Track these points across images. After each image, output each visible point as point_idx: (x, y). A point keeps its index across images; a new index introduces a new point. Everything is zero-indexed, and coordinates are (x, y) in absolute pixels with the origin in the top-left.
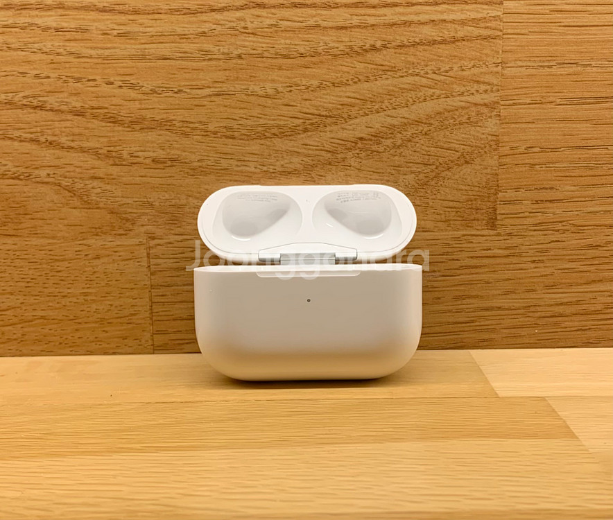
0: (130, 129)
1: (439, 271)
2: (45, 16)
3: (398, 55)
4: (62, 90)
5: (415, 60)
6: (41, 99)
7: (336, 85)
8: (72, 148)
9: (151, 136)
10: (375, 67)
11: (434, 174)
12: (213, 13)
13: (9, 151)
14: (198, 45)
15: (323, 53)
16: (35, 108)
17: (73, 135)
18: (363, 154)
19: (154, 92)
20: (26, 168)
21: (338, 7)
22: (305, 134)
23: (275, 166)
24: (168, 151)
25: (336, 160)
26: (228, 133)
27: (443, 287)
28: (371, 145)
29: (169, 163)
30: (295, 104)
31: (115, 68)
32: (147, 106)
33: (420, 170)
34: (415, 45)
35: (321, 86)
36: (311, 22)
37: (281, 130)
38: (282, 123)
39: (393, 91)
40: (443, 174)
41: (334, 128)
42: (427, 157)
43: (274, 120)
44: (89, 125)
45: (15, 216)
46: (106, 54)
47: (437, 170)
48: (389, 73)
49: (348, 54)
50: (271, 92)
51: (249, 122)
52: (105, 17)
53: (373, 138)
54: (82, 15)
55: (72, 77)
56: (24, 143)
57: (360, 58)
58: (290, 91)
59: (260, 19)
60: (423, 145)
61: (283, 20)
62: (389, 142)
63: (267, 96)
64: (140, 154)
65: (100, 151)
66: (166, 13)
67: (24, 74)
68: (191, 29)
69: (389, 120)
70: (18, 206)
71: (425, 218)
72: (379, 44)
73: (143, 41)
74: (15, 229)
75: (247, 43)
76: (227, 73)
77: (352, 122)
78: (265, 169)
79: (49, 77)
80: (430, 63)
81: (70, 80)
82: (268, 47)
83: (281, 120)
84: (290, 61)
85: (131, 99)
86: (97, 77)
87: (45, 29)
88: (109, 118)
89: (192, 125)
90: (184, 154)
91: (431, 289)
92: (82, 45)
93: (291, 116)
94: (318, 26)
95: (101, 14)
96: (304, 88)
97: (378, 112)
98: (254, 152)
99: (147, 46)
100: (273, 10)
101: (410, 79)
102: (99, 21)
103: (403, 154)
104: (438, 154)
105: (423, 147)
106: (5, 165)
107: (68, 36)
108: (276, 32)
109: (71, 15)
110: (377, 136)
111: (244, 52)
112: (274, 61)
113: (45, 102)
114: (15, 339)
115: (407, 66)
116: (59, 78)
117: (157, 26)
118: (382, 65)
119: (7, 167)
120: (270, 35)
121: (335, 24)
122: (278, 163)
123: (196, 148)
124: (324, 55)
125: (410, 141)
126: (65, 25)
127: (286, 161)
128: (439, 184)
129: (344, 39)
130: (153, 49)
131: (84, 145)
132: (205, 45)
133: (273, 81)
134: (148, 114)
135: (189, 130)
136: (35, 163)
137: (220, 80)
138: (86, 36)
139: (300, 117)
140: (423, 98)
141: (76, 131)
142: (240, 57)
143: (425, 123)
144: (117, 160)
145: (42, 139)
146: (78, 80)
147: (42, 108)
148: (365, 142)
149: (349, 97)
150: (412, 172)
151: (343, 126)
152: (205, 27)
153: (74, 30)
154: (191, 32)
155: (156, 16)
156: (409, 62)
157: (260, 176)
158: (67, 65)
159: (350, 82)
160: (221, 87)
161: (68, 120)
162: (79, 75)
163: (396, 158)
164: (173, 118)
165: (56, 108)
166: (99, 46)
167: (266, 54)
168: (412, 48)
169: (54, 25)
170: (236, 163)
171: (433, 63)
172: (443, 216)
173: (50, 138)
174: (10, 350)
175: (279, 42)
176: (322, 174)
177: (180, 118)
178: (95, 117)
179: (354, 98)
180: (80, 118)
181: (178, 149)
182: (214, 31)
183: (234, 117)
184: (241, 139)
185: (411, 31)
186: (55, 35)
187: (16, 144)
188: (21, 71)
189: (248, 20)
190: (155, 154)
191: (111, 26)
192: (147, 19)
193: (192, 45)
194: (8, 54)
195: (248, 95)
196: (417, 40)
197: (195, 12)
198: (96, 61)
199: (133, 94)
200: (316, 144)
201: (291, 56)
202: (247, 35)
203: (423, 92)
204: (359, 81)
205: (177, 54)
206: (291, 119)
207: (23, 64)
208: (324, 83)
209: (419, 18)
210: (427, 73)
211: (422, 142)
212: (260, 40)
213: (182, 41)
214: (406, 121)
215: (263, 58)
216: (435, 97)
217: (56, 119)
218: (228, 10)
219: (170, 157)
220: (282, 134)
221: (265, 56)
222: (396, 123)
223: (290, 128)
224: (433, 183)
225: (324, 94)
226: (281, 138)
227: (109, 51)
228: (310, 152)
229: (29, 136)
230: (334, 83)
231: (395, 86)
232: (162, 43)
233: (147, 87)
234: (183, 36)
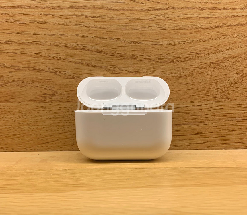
0: (119, 59)
1: (241, 117)
2: (87, 11)
3: (229, 29)
4: (93, 42)
5: (235, 32)
6: (84, 46)
7: (203, 41)
8: (96, 66)
9: (128, 61)
10: (219, 34)
11: (241, 78)
12: (155, 11)
13: (71, 67)
14: (149, 24)
15: (199, 28)
16: (81, 49)
17: (97, 61)
18: (213, 69)
19: (130, 43)
20: (77, 74)
21: (205, 9)
22: (190, 61)
23: (177, 74)
24: (134, 68)
25: (202, 72)
26: (159, 60)
27: (243, 124)
28: (216, 65)
29: (135, 73)
30: (186, 48)
31: (114, 33)
32: (127, 49)
33: (235, 76)
34: (235, 25)
35: (197, 41)
36: (194, 15)
37: (180, 59)
38: (181, 56)
39: (226, 44)
40: (245, 78)
41: (202, 58)
42: (238, 71)
43: (178, 55)
44: (103, 57)
45: (72, 94)
46: (111, 27)
47: (242, 76)
48: (225, 36)
49: (208, 28)
50: (177, 43)
51: (167, 56)
52: (111, 12)
53: (217, 63)
54: (102, 11)
55: (97, 37)
56: (76, 64)
57: (213, 30)
58: (185, 43)
59: (174, 14)
60: (237, 66)
61: (183, 14)
62: (223, 64)
63: (175, 45)
64: (123, 69)
65: (107, 68)
66: (136, 11)
67: (78, 35)
68: (145, 17)
69: (224, 56)
70: (73, 90)
71: (237, 96)
72: (221, 25)
73: (126, 22)
74: (72, 99)
75: (168, 23)
76: (160, 36)
77: (209, 56)
78: (173, 75)
79: (88, 37)
80: (241, 33)
81: (96, 38)
82: (176, 25)
83: (180, 55)
84: (185, 31)
85: (120, 46)
86: (107, 37)
87: (87, 17)
88: (111, 54)
89: (144, 57)
90: (141, 69)
91: (238, 125)
92: (102, 23)
93: (184, 53)
94: (197, 17)
95: (110, 11)
96: (190, 42)
97: (220, 52)
98: (169, 68)
99: (128, 24)
100: (179, 10)
101: (233, 39)
102: (109, 13)
103: (229, 69)
104: (243, 70)
105: (237, 67)
106: (69, 73)
107: (96, 20)
108: (180, 19)
109: (98, 11)
110: (219, 62)
111: (167, 27)
112: (179, 31)
113: (86, 47)
114: (71, 144)
115: (232, 34)
116: (92, 37)
117: (132, 16)
118: (222, 33)
119: (70, 74)
120: (177, 20)
121: (204, 16)
122: (178, 73)
123: (146, 67)
124: (199, 29)
125: (232, 64)
126: (95, 15)
127: (182, 72)
128: (243, 82)
129: (207, 22)
130: (130, 25)
131: (101, 65)
132: (151, 24)
133: (178, 39)
134: (127, 52)
135: (143, 59)
136: (81, 72)
137: (157, 38)
138: (103, 20)
139: (188, 54)
140: (238, 47)
141: (98, 59)
142: (165, 29)
143: (238, 57)
144: (113, 71)
145: (84, 62)
146: (99, 38)
147: (84, 49)
148: (214, 64)
149: (208, 46)
150: (232, 77)
151: (205, 57)
152: (152, 17)
153: (99, 17)
154: (146, 19)
155: (132, 12)
156: (233, 32)
157: (171, 78)
158: (95, 32)
159: (209, 40)
160: (157, 41)
161: (95, 55)
162: (100, 36)
163: (226, 71)
164: (137, 54)
165: (90, 50)
166: (108, 24)
167: (176, 28)
168: (234, 26)
169: (90, 15)
170: (162, 73)
171: (242, 33)
172: (244, 95)
173: (87, 62)
174: (68, 148)
175: (181, 23)
176: (196, 77)
177: (140, 54)
178: (105, 53)
179: (210, 46)
180: (99, 54)
181: (138, 67)
182: (155, 18)
183: (162, 54)
184: (164, 63)
185: (234, 20)
186: (91, 19)
187: (73, 64)
188: (76, 34)
189: (169, 14)
190: (129, 69)
191: (114, 16)
192: (128, 13)
193: (146, 24)
194: (71, 27)
195: (168, 45)
196: (237, 24)
197: (148, 11)
198: (107, 30)
199: (121, 44)
200: (194, 65)
201: (186, 29)
202: (168, 20)
203: (238, 44)
204: (213, 39)
205: (140, 28)
206: (184, 55)
207: (77, 31)
208: (199, 40)
209: (237, 15)
210: (240, 37)
211: (237, 64)
212: (173, 22)
213: (142, 22)
214: (230, 56)
215: (174, 29)
216: (243, 46)
217: (90, 54)
218: (161, 10)
219: (135, 70)
220: (181, 60)
221: (175, 28)
222: (227, 57)
223: (184, 58)
224: (240, 81)
225: (198, 45)
226: (180, 62)
227: (112, 26)
228: (192, 68)
229: (79, 61)
230: (202, 40)
231: (227, 42)
232: (134, 23)
233: (127, 41)
234: (142, 20)
